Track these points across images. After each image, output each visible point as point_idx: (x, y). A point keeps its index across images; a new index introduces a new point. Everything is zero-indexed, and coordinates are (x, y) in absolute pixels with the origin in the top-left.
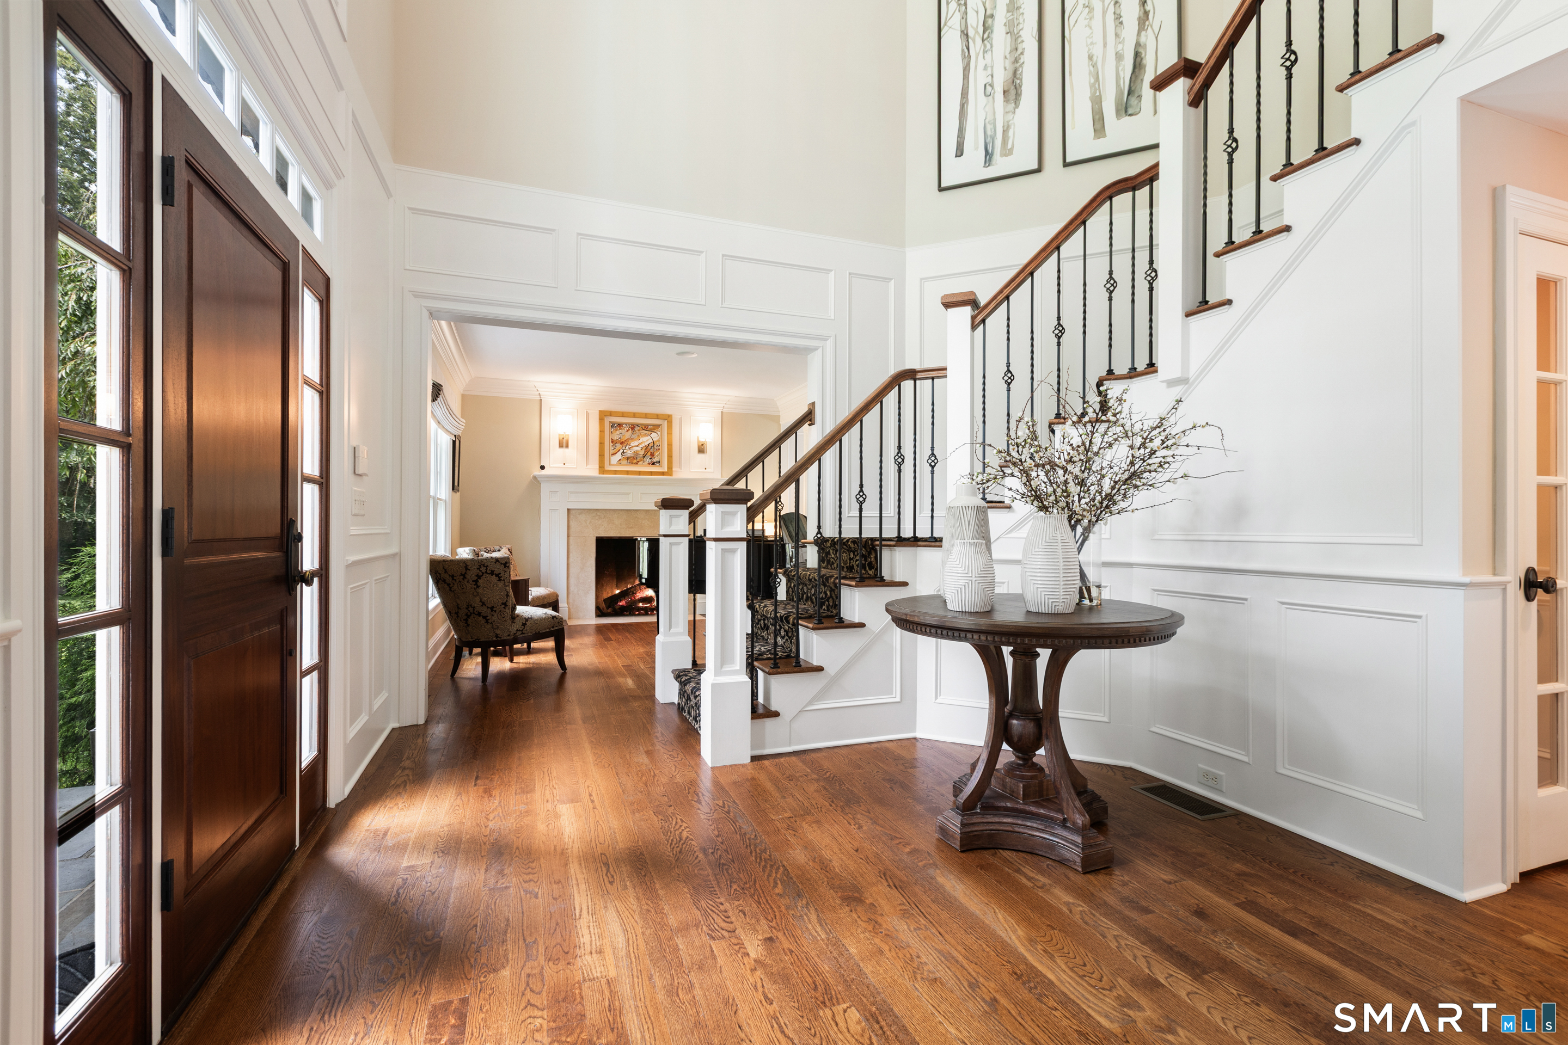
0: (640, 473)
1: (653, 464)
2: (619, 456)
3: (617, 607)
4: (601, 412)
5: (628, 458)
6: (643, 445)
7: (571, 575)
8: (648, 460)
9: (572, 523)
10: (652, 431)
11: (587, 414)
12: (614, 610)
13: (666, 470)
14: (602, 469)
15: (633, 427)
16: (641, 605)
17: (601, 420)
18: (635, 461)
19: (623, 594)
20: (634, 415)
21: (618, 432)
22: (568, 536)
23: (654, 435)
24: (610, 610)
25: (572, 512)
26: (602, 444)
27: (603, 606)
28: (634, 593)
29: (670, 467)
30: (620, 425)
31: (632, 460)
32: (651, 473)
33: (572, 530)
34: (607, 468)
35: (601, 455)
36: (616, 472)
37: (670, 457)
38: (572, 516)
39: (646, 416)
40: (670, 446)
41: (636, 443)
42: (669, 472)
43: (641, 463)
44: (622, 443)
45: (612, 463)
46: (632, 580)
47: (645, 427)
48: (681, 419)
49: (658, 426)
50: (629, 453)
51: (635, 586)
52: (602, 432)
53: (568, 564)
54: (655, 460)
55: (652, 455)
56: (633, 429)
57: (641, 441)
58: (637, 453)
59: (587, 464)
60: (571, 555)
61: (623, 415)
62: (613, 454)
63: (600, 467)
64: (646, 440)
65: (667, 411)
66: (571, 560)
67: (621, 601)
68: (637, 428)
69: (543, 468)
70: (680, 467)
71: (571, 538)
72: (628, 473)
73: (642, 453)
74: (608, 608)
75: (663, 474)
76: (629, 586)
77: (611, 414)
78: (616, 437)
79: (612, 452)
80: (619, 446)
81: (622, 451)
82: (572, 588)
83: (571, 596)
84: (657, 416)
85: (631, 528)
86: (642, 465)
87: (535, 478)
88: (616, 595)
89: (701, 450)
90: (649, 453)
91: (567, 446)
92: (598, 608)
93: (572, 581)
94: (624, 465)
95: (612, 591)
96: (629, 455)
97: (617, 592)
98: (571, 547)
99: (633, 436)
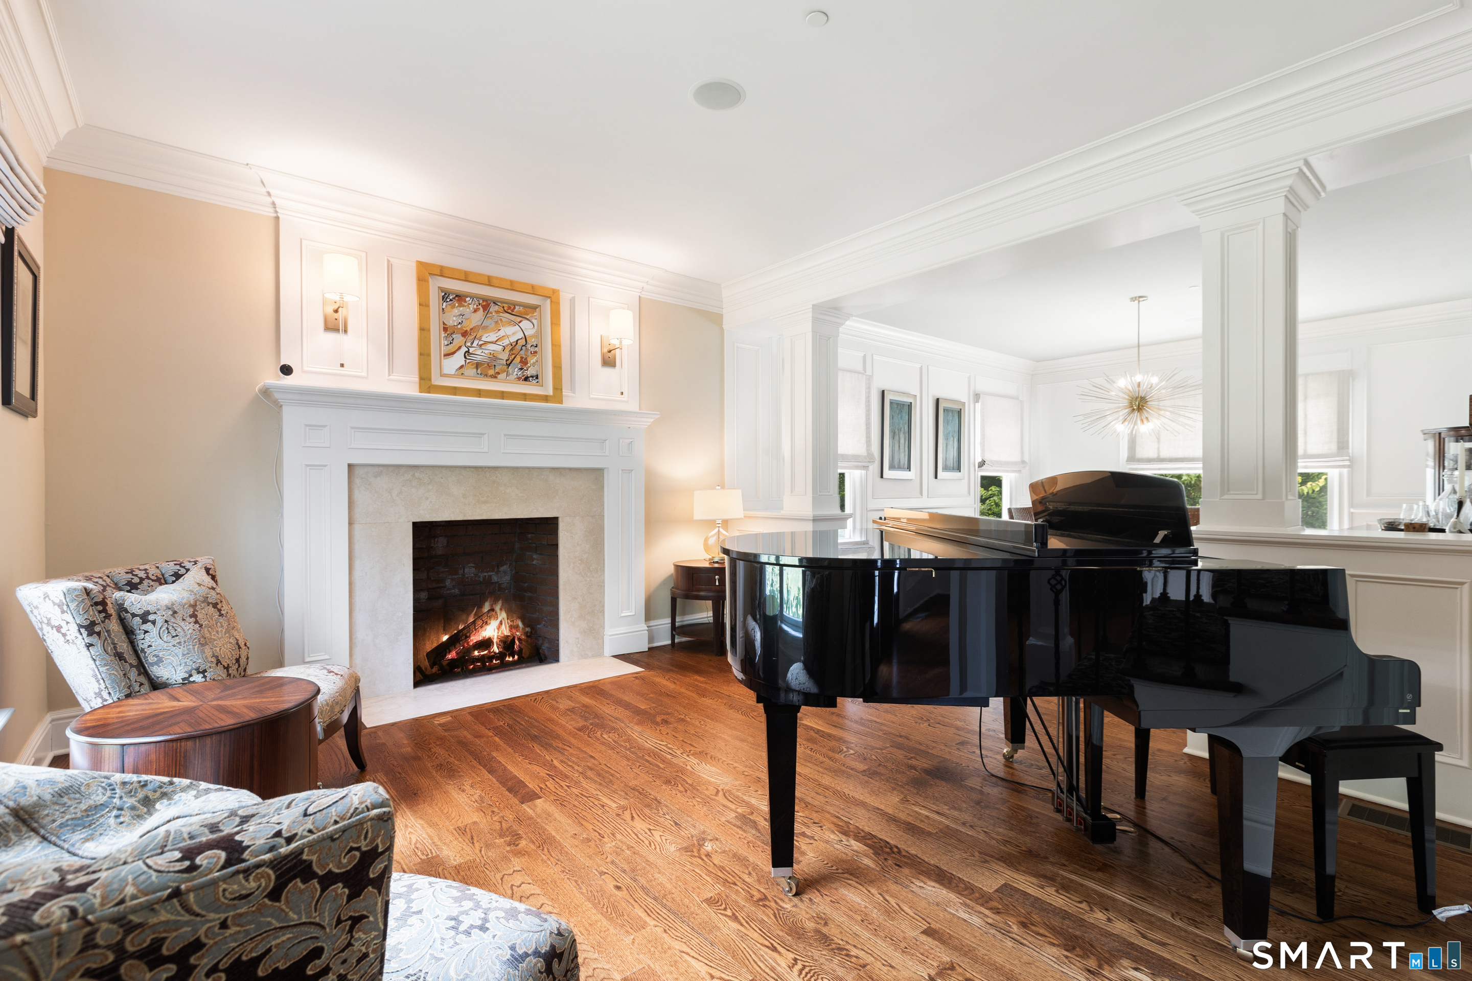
0: (502, 395)
1: (526, 379)
2: (458, 359)
3: (445, 663)
4: (421, 265)
5: (478, 365)
6: (506, 342)
7: (357, 606)
8: (515, 372)
9: (357, 495)
10: (522, 317)
11: (390, 267)
12: (442, 668)
13: (550, 392)
14: (425, 383)
15: (486, 304)
16: (476, 653)
17: (422, 281)
18: (491, 372)
19: (454, 640)
20: (490, 281)
21: (456, 311)
22: (351, 523)
23: (525, 324)
24: (435, 670)
25: (358, 472)
26: (424, 330)
27: (425, 663)
28: (468, 637)
29: (558, 388)
30: (460, 298)
31: (486, 369)
32: (525, 397)
33: (359, 510)
34: (437, 381)
35: (424, 355)
36: (455, 391)
37: (557, 367)
38: (357, 481)
39: (512, 286)
40: (556, 346)
41: (492, 337)
42: (557, 396)
43: (502, 376)
44: (465, 334)
45: (445, 371)
46: (464, 617)
47: (510, 308)
48: (572, 301)
49: (534, 308)
50: (480, 355)
51: (468, 626)
52: (423, 305)
53: (351, 584)
54: (529, 373)
55: (524, 362)
56: (486, 308)
57: (501, 333)
58: (494, 357)
59: (391, 370)
60: (357, 564)
61: (466, 277)
62: (446, 355)
63: (421, 379)
64: (512, 333)
65: (549, 281)
66: (357, 573)
67: (450, 652)
68: (493, 308)
69: (286, 370)
70: (572, 389)
71: (357, 527)
72: (479, 393)
73: (505, 356)
74: (432, 667)
75: (546, 399)
76: (461, 627)
77: (442, 272)
78: (452, 321)
79: (444, 350)
80: (458, 339)
81: (464, 349)
82: (360, 635)
83: (358, 651)
84: (533, 290)
85: (485, 502)
86: (505, 381)
87: (266, 392)
88: (443, 643)
89: (608, 361)
90: (518, 359)
91: (346, 331)
92: (417, 669)
93: (360, 618)
94: (469, 377)
95: (439, 638)
96: (479, 358)
97: (445, 638)
98: (357, 547)
99: (487, 322)
